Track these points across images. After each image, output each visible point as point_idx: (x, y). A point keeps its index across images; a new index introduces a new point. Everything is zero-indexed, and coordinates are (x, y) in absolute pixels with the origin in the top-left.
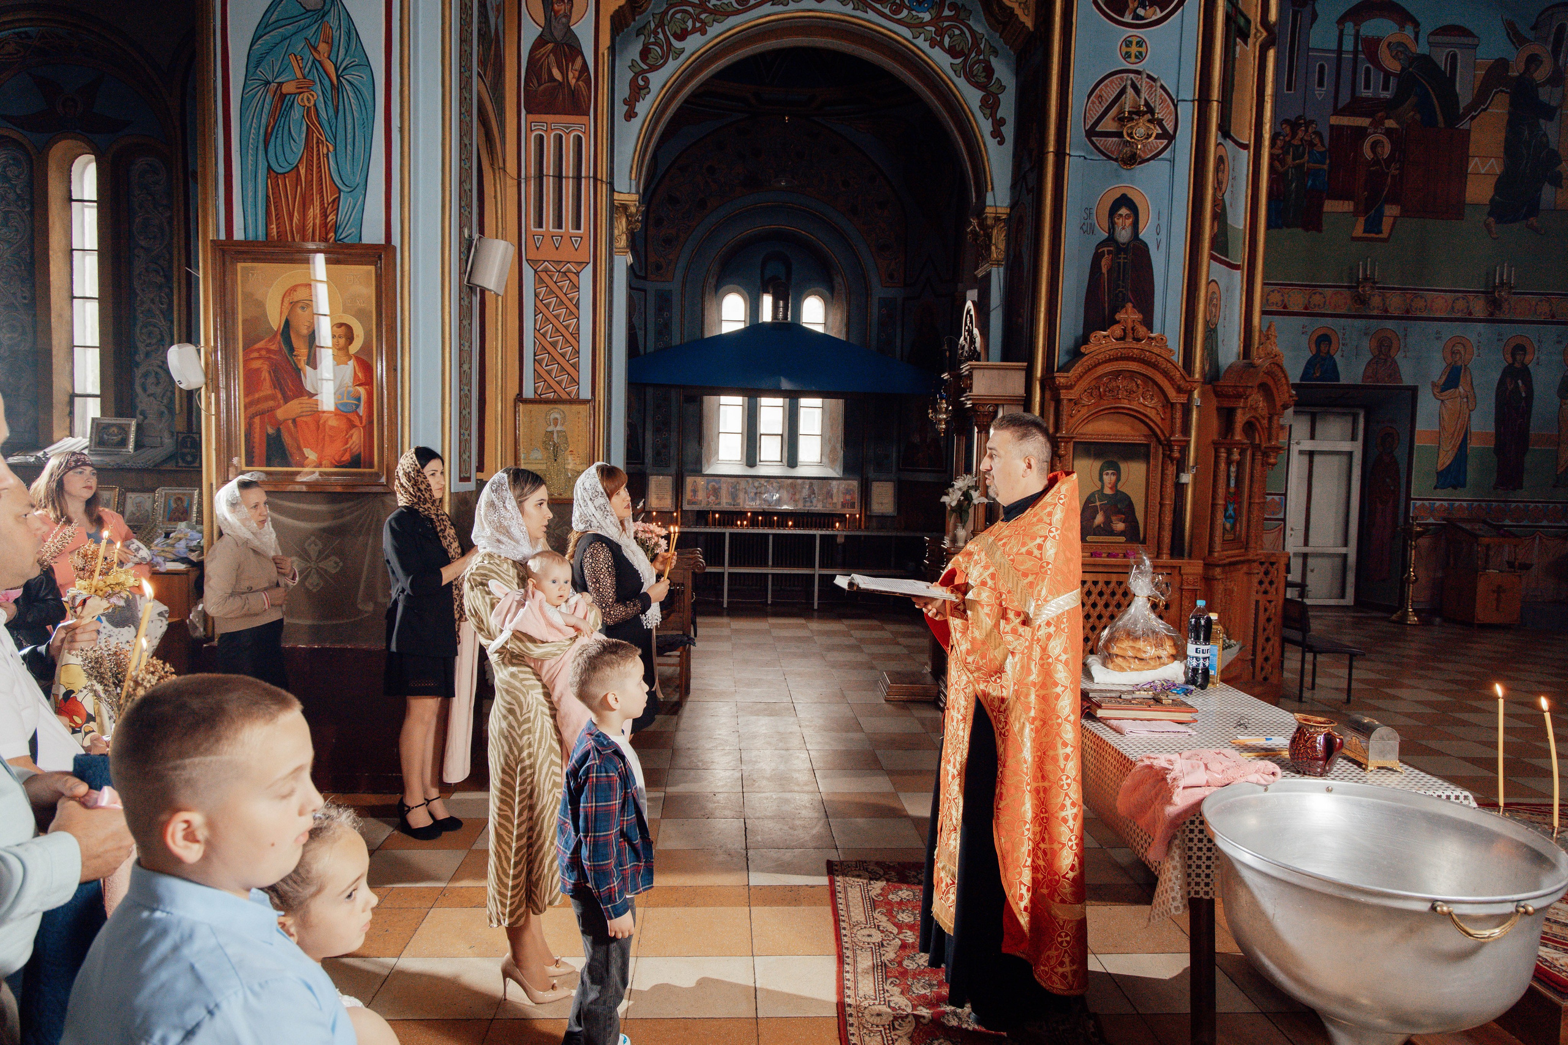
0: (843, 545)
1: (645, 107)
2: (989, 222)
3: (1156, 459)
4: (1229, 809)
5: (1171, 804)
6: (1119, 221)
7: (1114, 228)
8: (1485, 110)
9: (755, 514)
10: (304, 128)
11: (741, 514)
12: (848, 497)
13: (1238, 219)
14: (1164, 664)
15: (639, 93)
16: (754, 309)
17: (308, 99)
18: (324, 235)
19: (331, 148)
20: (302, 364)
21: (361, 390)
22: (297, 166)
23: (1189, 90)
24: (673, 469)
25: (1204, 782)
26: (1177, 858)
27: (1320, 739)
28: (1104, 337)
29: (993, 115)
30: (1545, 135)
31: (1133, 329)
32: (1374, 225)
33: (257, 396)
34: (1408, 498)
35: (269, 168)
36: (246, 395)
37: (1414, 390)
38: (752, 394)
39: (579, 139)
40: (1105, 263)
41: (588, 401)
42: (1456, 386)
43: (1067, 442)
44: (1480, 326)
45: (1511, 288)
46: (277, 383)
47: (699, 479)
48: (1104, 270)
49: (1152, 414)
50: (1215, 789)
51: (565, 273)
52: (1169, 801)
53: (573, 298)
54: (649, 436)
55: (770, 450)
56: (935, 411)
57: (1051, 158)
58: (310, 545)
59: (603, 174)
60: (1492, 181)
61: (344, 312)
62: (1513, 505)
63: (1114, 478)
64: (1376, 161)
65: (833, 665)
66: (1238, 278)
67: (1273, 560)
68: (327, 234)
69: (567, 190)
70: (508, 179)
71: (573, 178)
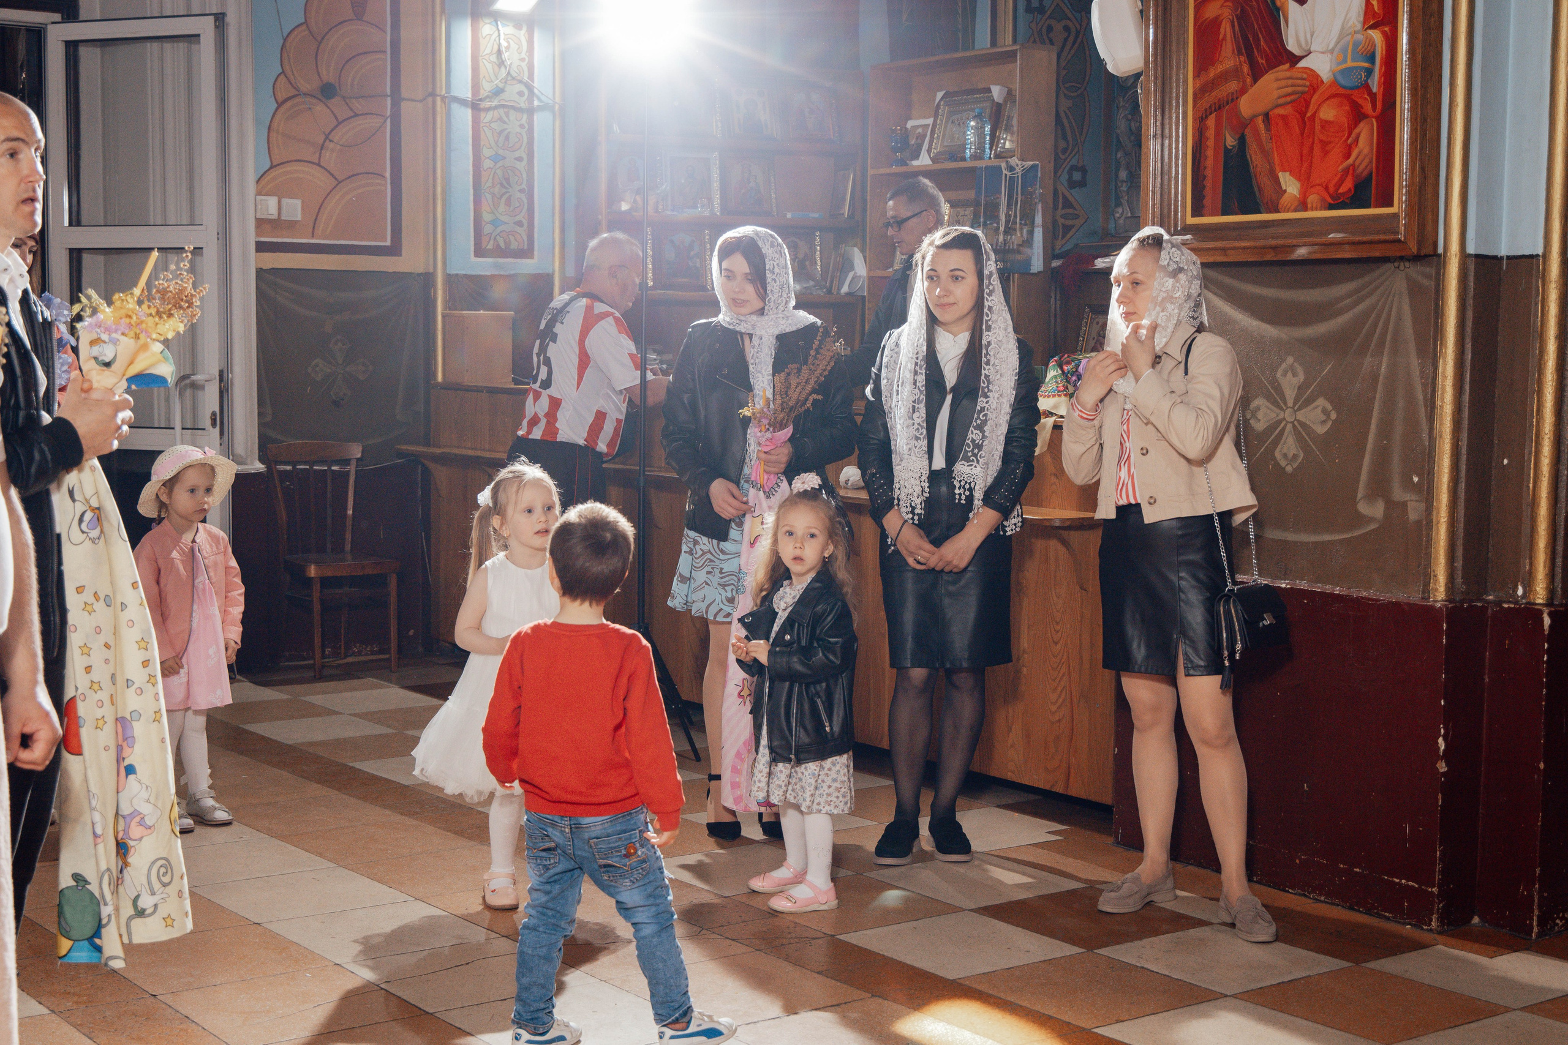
33: (1213, 73)
36: (1197, 74)
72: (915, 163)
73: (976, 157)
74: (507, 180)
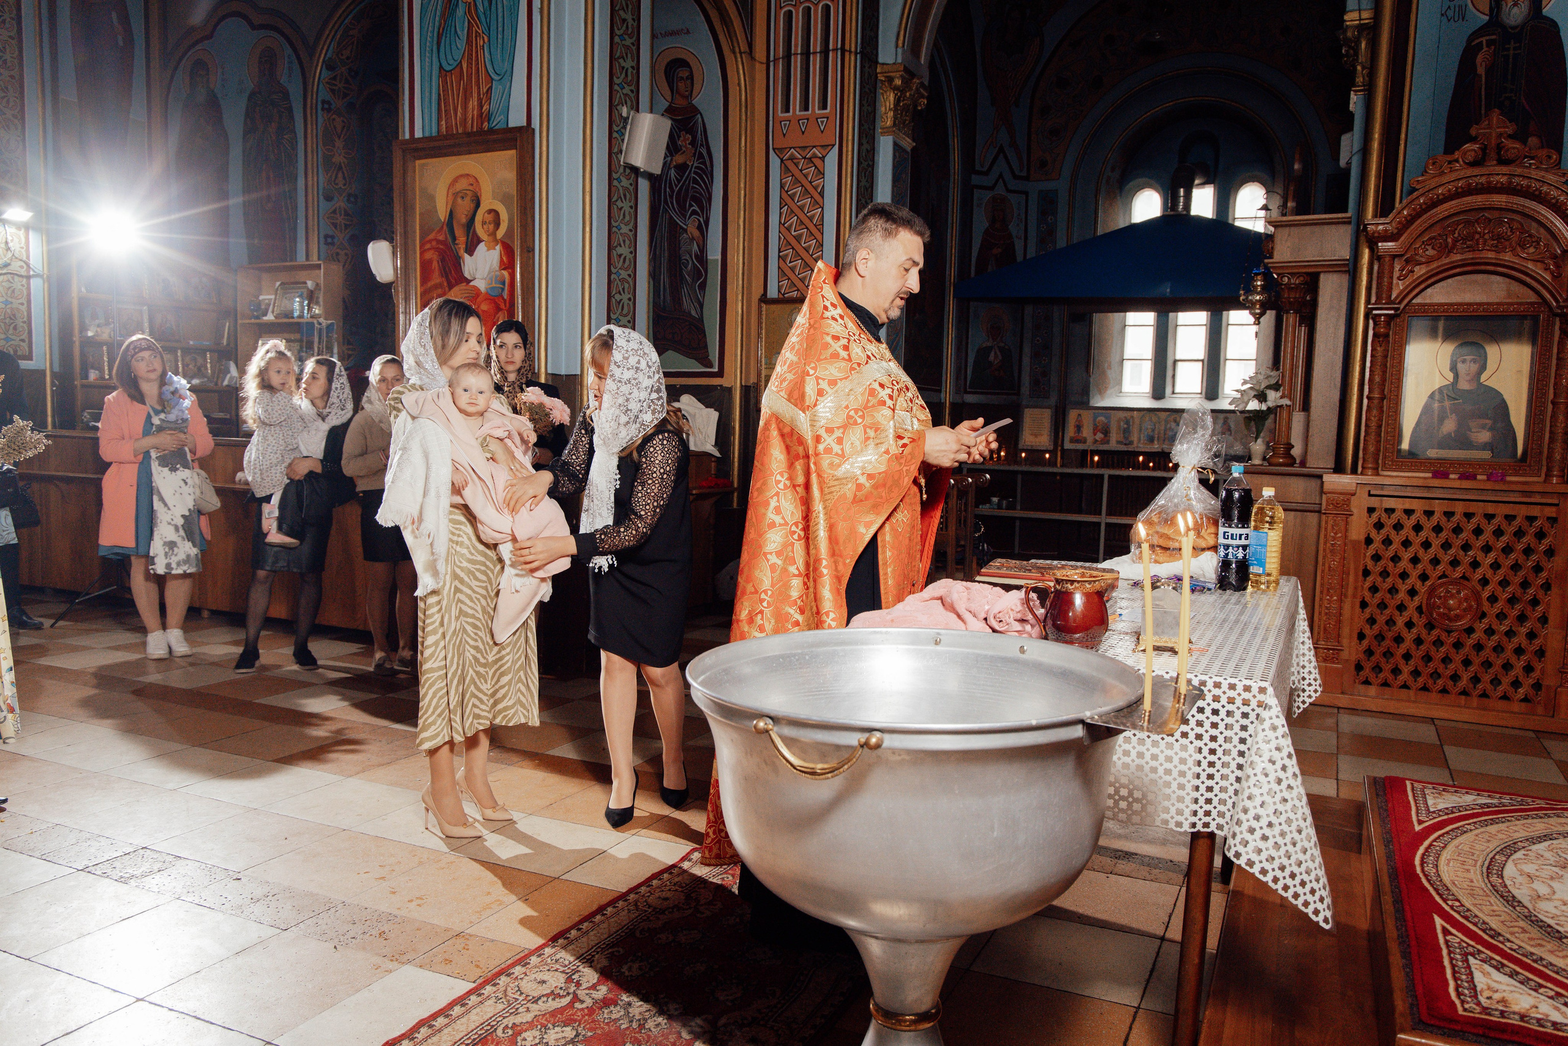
2: (1351, 33)
3: (1549, 336)
7: (1499, 7)
10: (466, 23)
14: (1202, 555)
19: (486, 39)
20: (462, 252)
21: (505, 273)
22: (461, 61)
24: (1053, 400)
31: (1499, 147)
33: (429, 285)
35: (441, 67)
38: (1162, 309)
39: (828, 8)
40: (1481, 59)
46: (445, 273)
48: (1481, 70)
51: (810, 159)
53: (818, 186)
54: (1026, 360)
55: (1187, 379)
59: (854, 41)
61: (494, 198)
63: (1475, 367)
68: (482, 124)
69: (815, 65)
70: (757, 65)
71: (820, 52)
72: (265, 318)
73: (301, 316)
74: (14, 315)
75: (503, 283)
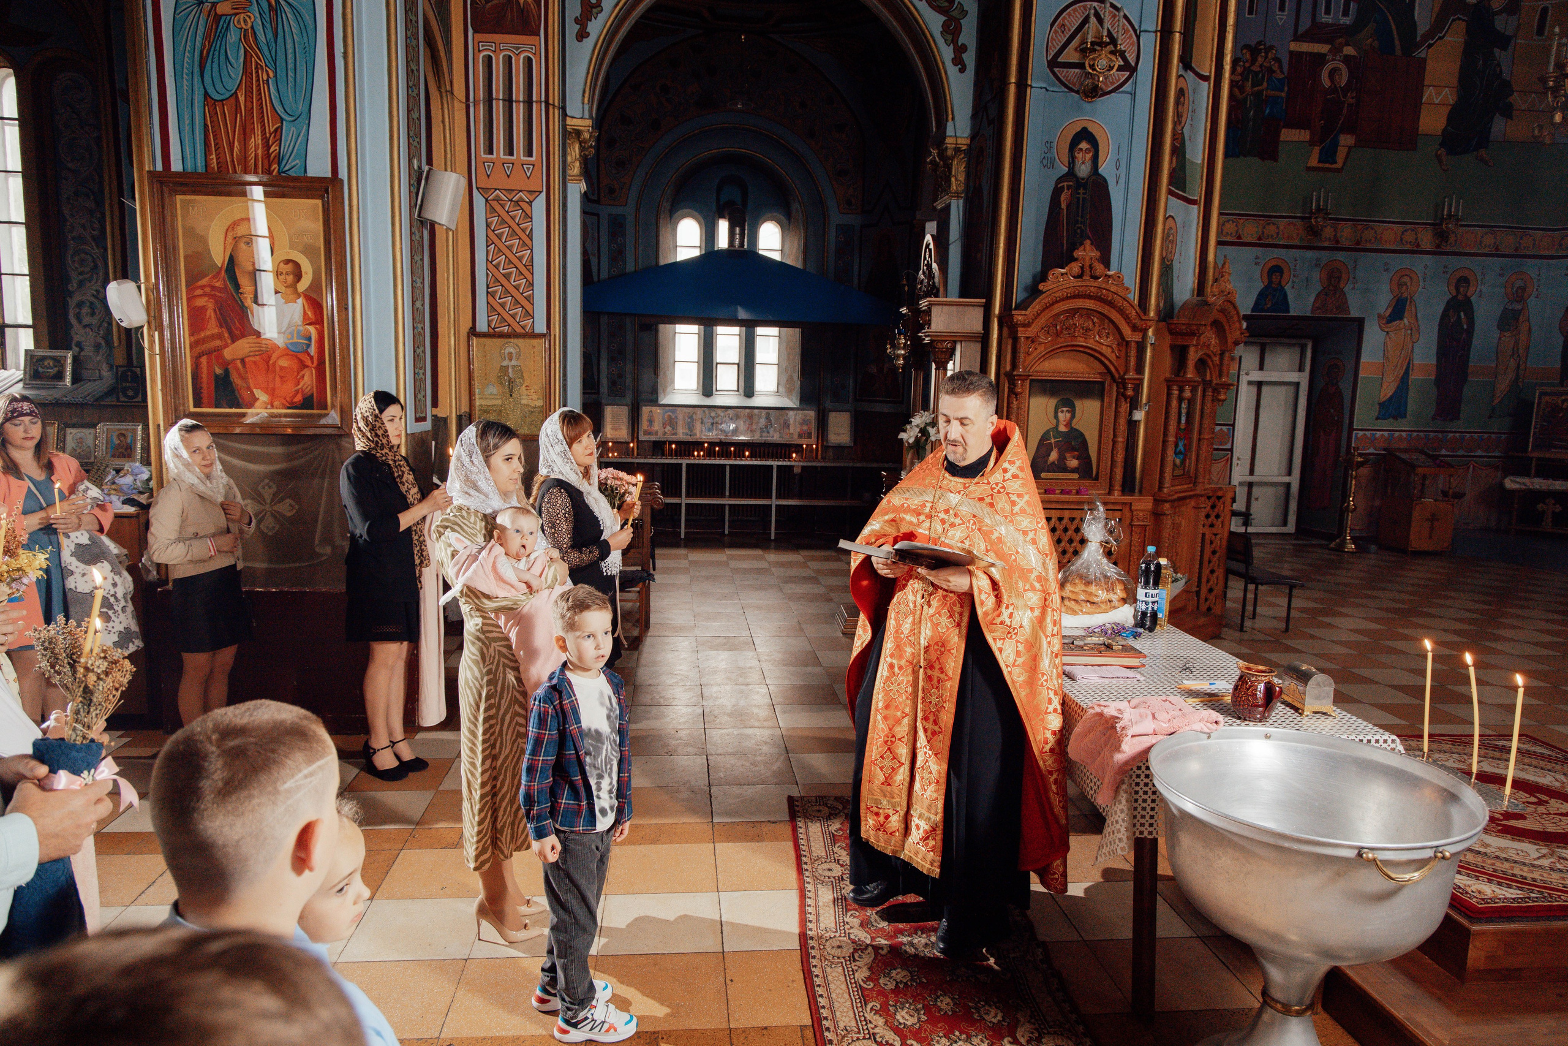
0: (800, 475)
1: (597, 27)
2: (950, 153)
3: (1110, 396)
4: (1174, 757)
5: (1119, 751)
6: (1079, 156)
7: (1073, 162)
8: (1441, 38)
9: (712, 444)
10: (242, 51)
11: (698, 445)
12: (805, 428)
13: (1197, 154)
14: (1115, 608)
15: (591, 12)
16: (710, 235)
17: (245, 21)
18: (267, 167)
19: (271, 74)
20: (248, 302)
21: (312, 329)
22: (236, 93)
23: (1151, 21)
24: (629, 399)
25: (1151, 731)
26: (1124, 802)
27: (1261, 687)
28: (1062, 274)
29: (954, 41)
30: (1499, 65)
31: (1091, 267)
32: (1328, 155)
33: (202, 335)
34: (1351, 429)
35: (206, 94)
36: (191, 334)
37: (1360, 322)
38: (708, 323)
39: (529, 60)
40: (1064, 198)
41: (544, 335)
42: (1401, 318)
43: (1023, 381)
44: (1427, 258)
45: (1458, 220)
46: (223, 322)
47: (654, 409)
48: (1064, 206)
49: (1106, 351)
50: (1162, 737)
51: (517, 202)
52: (1117, 748)
53: (526, 228)
54: (604, 365)
55: (727, 379)
56: (894, 346)
57: (1012, 89)
58: (264, 488)
59: (555, 98)
60: (1445, 111)
61: (291, 248)
62: (1451, 435)
63: (1068, 415)
64: (1334, 89)
65: (791, 598)
66: (1195, 212)
67: (1220, 494)
68: (270, 166)
69: (518, 114)
70: (456, 102)
71: (524, 102)
75: (309, 339)
